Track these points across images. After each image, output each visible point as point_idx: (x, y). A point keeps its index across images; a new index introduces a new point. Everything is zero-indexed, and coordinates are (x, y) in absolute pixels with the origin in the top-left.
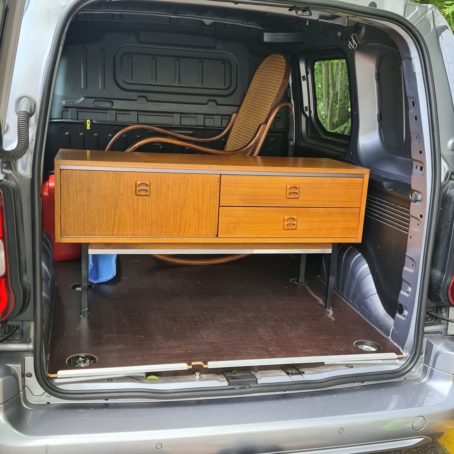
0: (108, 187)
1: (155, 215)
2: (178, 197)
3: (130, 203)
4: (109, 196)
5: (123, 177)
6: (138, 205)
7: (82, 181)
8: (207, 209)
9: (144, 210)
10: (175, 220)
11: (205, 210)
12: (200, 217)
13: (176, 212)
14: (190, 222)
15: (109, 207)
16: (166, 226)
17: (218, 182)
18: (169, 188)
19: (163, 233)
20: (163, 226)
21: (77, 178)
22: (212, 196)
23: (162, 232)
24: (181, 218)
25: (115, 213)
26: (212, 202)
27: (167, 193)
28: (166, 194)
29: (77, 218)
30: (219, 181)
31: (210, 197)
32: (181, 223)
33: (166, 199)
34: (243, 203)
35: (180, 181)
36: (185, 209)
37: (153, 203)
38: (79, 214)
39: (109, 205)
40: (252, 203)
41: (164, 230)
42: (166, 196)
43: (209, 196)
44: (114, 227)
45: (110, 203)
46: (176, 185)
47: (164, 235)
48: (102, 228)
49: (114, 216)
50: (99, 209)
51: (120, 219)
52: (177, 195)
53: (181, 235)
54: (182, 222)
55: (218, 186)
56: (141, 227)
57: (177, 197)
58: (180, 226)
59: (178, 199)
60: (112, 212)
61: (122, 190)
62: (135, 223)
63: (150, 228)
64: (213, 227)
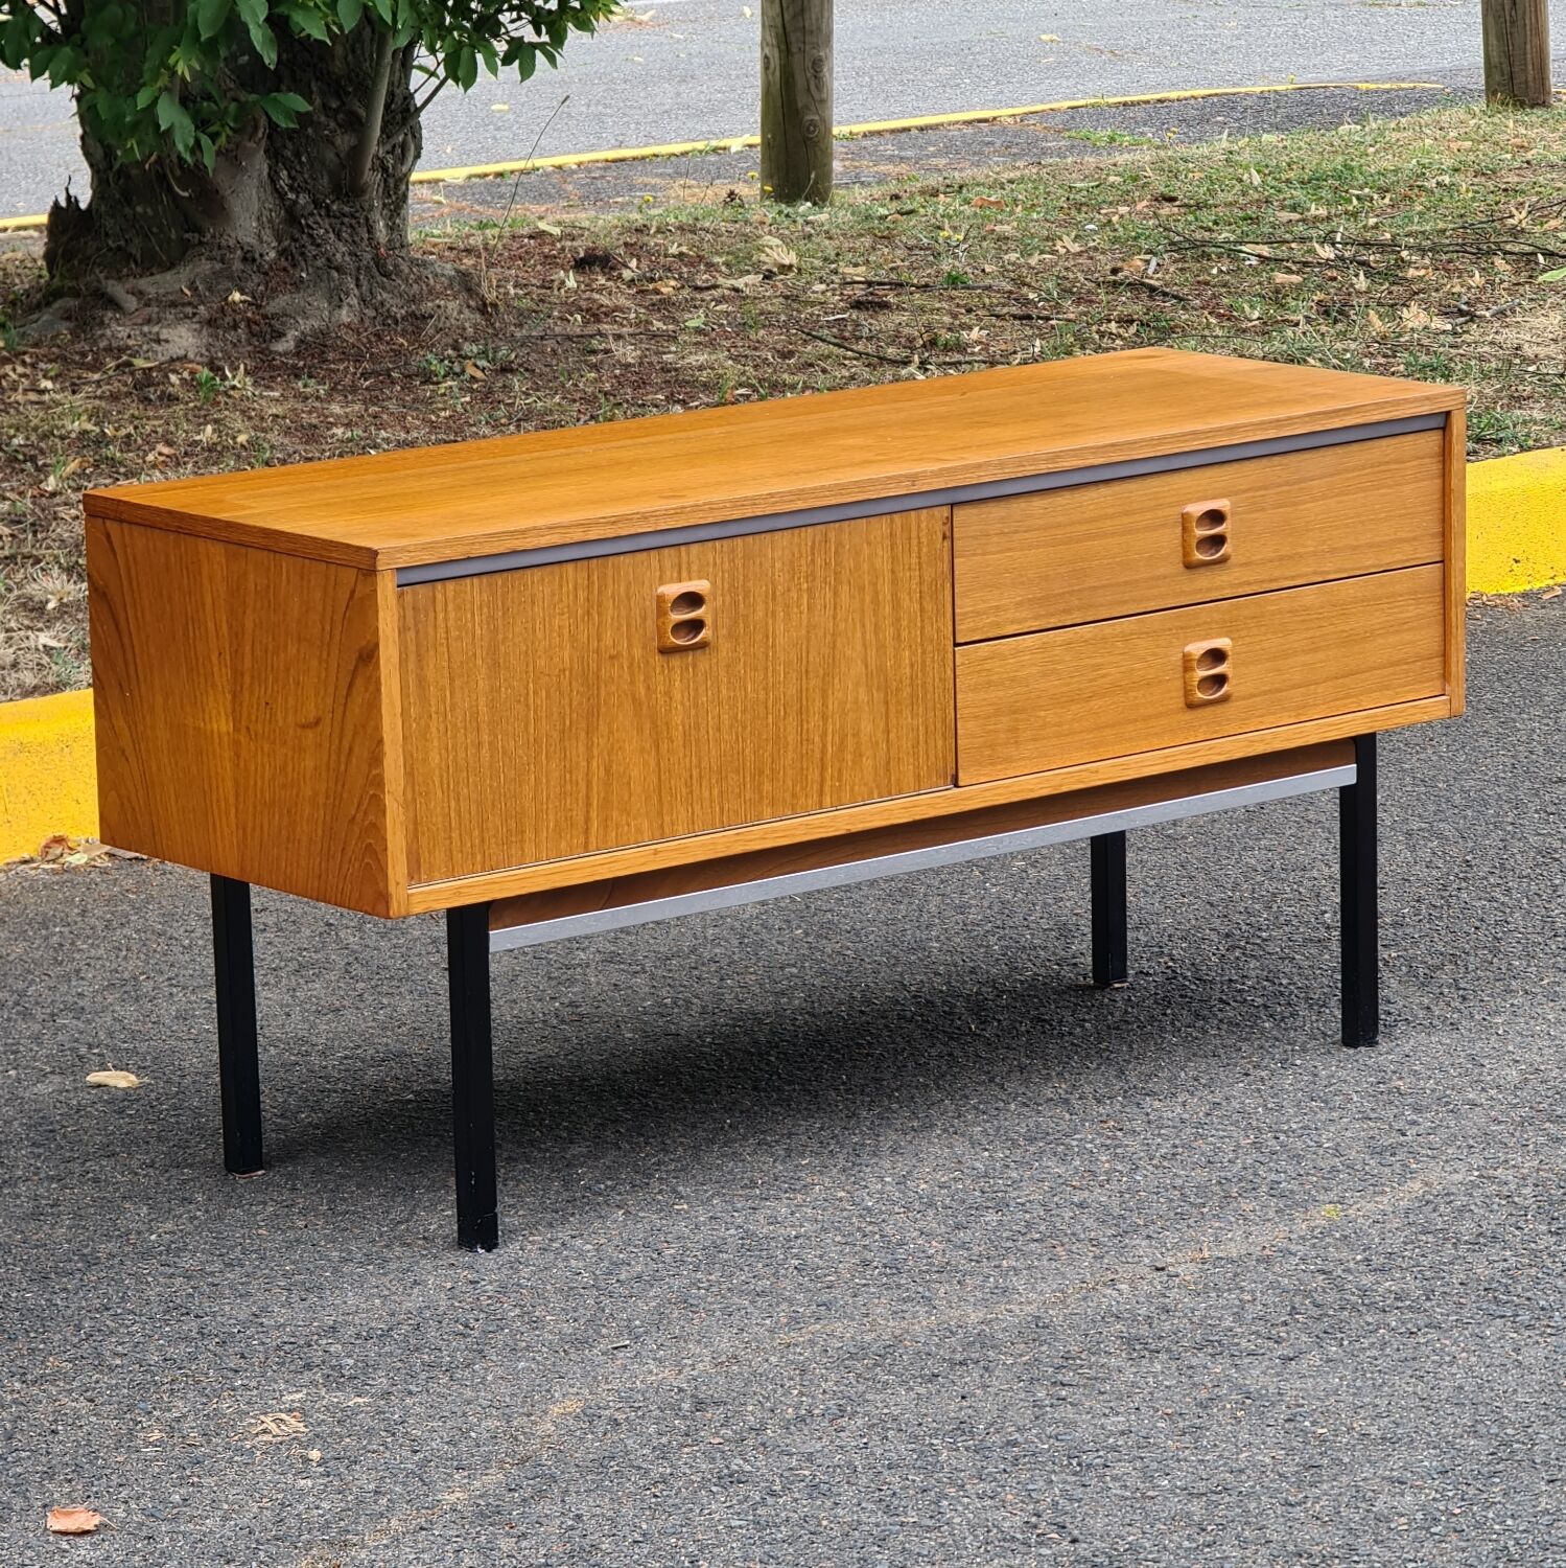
0: (560, 635)
1: (731, 727)
2: (808, 632)
3: (643, 691)
4: (567, 673)
5: (610, 582)
6: (668, 694)
7: (470, 625)
8: (912, 666)
9: (693, 712)
10: (804, 737)
11: (908, 670)
12: (892, 708)
13: (804, 703)
14: (856, 735)
15: (568, 723)
16: (772, 770)
17: (944, 538)
18: (774, 599)
19: (766, 802)
20: (761, 772)
21: (452, 615)
22: (929, 606)
23: (761, 798)
24: (825, 724)
25: (589, 749)
26: (928, 628)
27: (770, 622)
28: (767, 623)
29: (459, 793)
30: (948, 534)
31: (922, 610)
32: (824, 746)
33: (767, 648)
34: (1036, 618)
35: (813, 561)
36: (836, 681)
37: (722, 674)
38: (465, 774)
39: (568, 712)
40: (1066, 611)
41: (767, 787)
42: (767, 637)
43: (917, 606)
44: (588, 812)
45: (571, 705)
46: (799, 579)
47: (767, 811)
48: (548, 821)
49: (588, 763)
50: (532, 740)
51: (608, 771)
52: (805, 623)
53: (828, 799)
54: (829, 738)
55: (946, 557)
56: (683, 790)
57: (804, 632)
58: (822, 759)
59: (808, 641)
60: (580, 744)
61: (609, 642)
62: (663, 778)
63: (716, 792)
64: (940, 743)
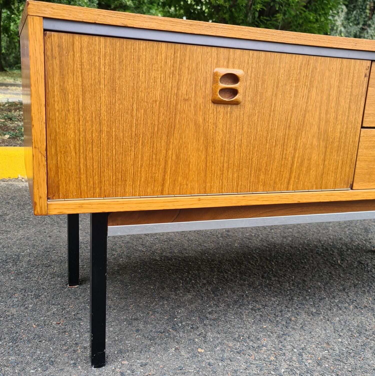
0: (155, 82)
1: (247, 146)
2: (293, 107)
3: (201, 121)
4: (158, 103)
5: (187, 59)
6: (215, 124)
7: (97, 64)
8: (341, 132)
9: (228, 136)
10: (284, 157)
11: (338, 135)
12: (328, 150)
13: (286, 141)
14: (309, 160)
15: (156, 129)
16: (266, 170)
17: (365, 76)
18: (277, 87)
19: (261, 183)
20: (260, 170)
21: (85, 56)
22: (353, 107)
23: (259, 182)
24: (295, 153)
25: (168, 144)
26: (351, 118)
27: (274, 98)
28: (272, 99)
29: (86, 156)
30: (368, 75)
31: (350, 108)
32: (293, 162)
33: (270, 111)
35: (300, 73)
36: (303, 133)
37: (246, 119)
38: (91, 146)
39: (157, 123)
41: (262, 177)
42: (271, 105)
43: (347, 106)
44: (164, 176)
45: (159, 120)
46: (292, 80)
47: (261, 188)
48: (141, 177)
49: (167, 151)
50: (134, 134)
51: (178, 157)
52: (292, 103)
53: (291, 186)
54: (296, 159)
55: (365, 86)
56: (219, 173)
57: (291, 107)
58: (291, 168)
59: (292, 112)
60: (163, 141)
61: (184, 91)
62: (208, 165)
63: (235, 175)
64: (348, 169)
